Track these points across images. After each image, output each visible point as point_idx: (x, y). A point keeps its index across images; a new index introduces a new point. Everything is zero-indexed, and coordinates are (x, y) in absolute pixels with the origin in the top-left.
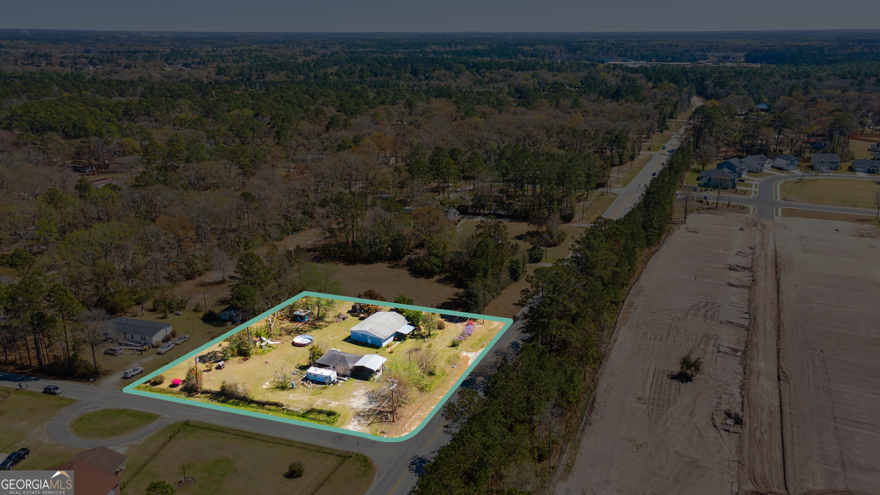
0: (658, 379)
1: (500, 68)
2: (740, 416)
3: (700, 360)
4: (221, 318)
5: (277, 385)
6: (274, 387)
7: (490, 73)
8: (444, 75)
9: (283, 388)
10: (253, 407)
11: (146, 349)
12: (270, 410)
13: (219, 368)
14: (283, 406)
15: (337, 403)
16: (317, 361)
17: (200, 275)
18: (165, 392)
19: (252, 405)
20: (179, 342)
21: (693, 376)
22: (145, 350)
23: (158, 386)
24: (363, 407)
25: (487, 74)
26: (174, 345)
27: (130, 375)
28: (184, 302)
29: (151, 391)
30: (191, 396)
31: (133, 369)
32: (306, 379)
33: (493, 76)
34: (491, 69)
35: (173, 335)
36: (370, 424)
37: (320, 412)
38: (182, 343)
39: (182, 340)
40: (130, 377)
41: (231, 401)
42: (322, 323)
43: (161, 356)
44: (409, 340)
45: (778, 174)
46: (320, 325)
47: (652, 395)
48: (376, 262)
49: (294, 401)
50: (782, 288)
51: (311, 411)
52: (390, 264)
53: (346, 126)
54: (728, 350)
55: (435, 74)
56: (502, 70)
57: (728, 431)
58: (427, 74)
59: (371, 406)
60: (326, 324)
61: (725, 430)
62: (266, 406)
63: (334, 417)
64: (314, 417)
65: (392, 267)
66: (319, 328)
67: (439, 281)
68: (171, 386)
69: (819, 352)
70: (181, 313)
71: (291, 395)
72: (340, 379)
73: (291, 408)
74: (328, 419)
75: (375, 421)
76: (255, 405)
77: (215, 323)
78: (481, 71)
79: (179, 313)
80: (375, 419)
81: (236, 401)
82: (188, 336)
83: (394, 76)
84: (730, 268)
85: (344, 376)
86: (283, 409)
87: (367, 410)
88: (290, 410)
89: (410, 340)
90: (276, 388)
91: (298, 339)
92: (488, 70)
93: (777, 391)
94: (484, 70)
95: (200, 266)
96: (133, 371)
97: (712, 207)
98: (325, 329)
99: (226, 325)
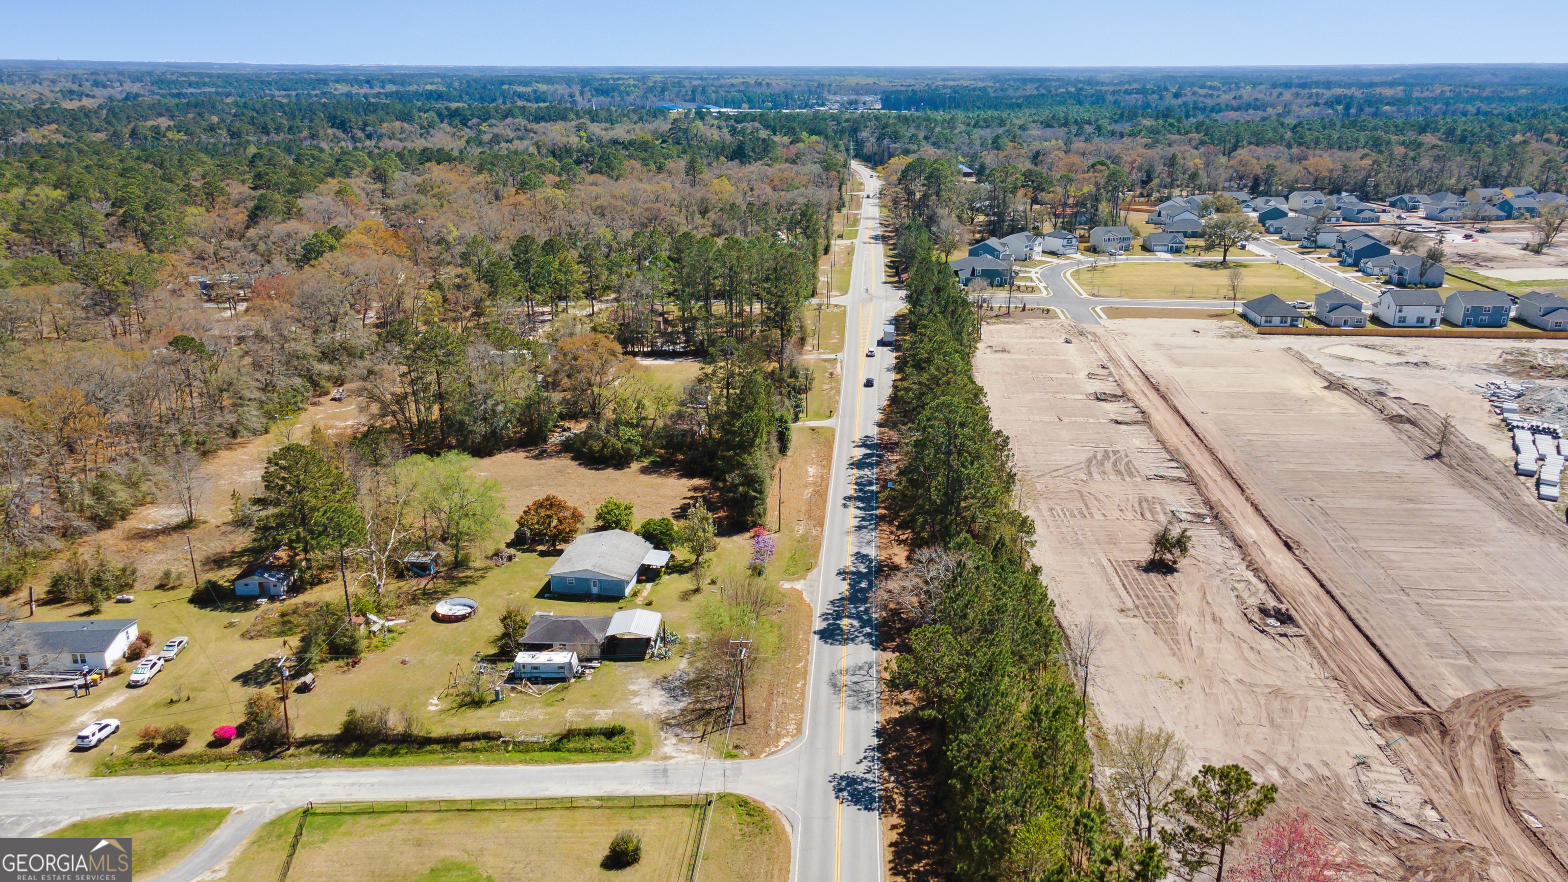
0: (1126, 576)
1: (506, 117)
2: (1283, 610)
3: (1188, 534)
4: (238, 593)
5: (459, 700)
6: (454, 705)
7: (490, 126)
8: (402, 131)
9: (477, 703)
10: (431, 752)
11: (94, 681)
12: (474, 750)
13: (304, 689)
14: (501, 737)
15: (610, 711)
16: (521, 640)
17: (123, 518)
18: (202, 762)
19: (429, 748)
20: (171, 654)
21: (1175, 562)
22: (95, 683)
23: (178, 752)
24: (665, 709)
25: (484, 127)
26: (162, 661)
27: (94, 740)
28: (128, 573)
29: (163, 765)
30: (275, 757)
31: (99, 727)
32: (513, 679)
33: (495, 130)
34: (489, 118)
35: (145, 640)
36: (702, 737)
37: (588, 733)
38: (177, 655)
39: (176, 649)
40: (96, 746)
41: (377, 749)
42: (469, 573)
43: (141, 690)
44: (665, 578)
45: (1054, 261)
46: (467, 577)
47: (1137, 602)
48: (500, 451)
49: (518, 725)
50: (1189, 419)
51: (569, 735)
52: (528, 451)
53: (290, 212)
54: (1189, 518)
55: (385, 127)
56: (509, 120)
57: (1285, 635)
58: (368, 128)
59: (681, 705)
60: (479, 573)
61: (1281, 635)
62: (463, 744)
63: (621, 738)
64: (579, 745)
65: (537, 457)
66: (469, 582)
67: (644, 471)
68: (211, 745)
69: (1309, 502)
70: (132, 597)
71: (502, 714)
72: (586, 667)
73: (522, 738)
74: (610, 744)
75: (709, 729)
76: (437, 747)
77: (229, 605)
78: (470, 123)
79: (126, 597)
80: (706, 725)
81: (390, 747)
82: (185, 639)
83: (305, 133)
84: (1098, 399)
85: (590, 660)
86: (503, 742)
87: (678, 713)
88: (521, 743)
89: (667, 577)
90: (461, 706)
91: (442, 608)
92: (485, 120)
93: (1300, 566)
94: (475, 121)
95: (122, 495)
96: (100, 730)
97: (1001, 313)
98: (482, 582)
99: (258, 606)
